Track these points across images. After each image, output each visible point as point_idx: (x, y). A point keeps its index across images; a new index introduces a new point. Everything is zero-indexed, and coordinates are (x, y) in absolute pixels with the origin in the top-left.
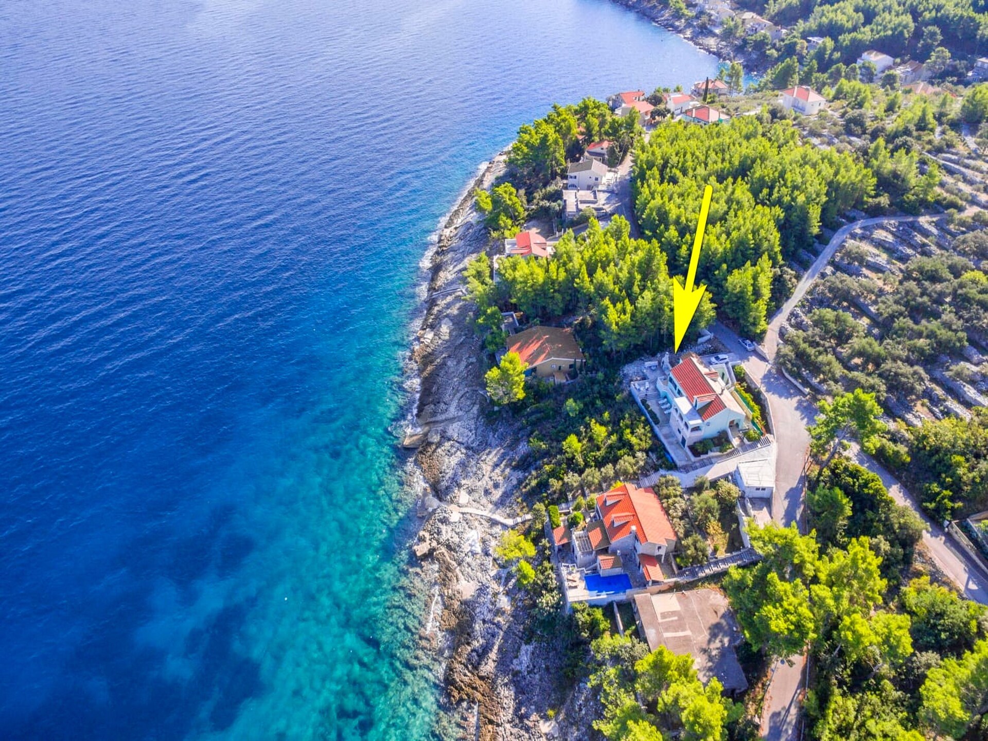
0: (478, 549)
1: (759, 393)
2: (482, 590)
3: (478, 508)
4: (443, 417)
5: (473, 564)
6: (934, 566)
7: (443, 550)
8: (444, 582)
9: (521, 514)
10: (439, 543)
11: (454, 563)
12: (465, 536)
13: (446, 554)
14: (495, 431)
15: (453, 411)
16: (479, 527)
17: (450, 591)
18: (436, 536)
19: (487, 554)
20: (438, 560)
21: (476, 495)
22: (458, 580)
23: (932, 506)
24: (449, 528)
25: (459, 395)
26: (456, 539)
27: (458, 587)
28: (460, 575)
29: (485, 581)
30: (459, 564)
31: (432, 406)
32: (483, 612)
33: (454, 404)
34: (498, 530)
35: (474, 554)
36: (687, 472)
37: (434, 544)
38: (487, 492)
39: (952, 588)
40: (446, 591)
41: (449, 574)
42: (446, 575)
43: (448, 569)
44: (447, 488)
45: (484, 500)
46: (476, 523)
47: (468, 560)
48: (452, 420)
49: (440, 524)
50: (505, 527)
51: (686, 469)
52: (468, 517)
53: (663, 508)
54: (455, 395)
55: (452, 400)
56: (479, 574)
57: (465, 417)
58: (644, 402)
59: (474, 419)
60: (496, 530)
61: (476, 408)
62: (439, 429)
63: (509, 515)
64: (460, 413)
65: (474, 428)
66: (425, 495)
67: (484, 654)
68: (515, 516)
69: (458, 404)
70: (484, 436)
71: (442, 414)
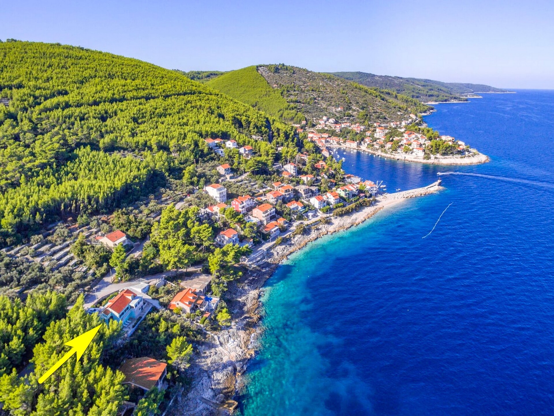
0: (231, 340)
1: (99, 300)
2: (238, 329)
4: (209, 407)
5: (236, 338)
7: (243, 348)
9: (210, 336)
11: (242, 343)
12: (233, 347)
15: (201, 406)
17: (247, 336)
19: (230, 336)
21: (220, 356)
22: (244, 338)
24: (238, 352)
25: (191, 413)
26: (237, 348)
27: (244, 335)
28: (242, 339)
29: (235, 330)
30: (240, 341)
32: (241, 325)
33: (197, 410)
35: (234, 340)
39: (142, 254)
41: (245, 341)
42: (247, 341)
43: (245, 343)
44: (229, 366)
45: (218, 352)
46: (227, 348)
48: (206, 401)
49: (241, 355)
50: (219, 338)
51: (152, 304)
52: (228, 351)
55: (198, 412)
56: (236, 334)
57: (199, 397)
58: (133, 327)
59: (196, 389)
60: (221, 339)
61: (190, 395)
62: (214, 401)
63: (214, 340)
64: (199, 401)
65: (200, 383)
66: (240, 372)
67: (246, 318)
68: (213, 337)
69: (196, 408)
70: (199, 374)
71: (208, 409)
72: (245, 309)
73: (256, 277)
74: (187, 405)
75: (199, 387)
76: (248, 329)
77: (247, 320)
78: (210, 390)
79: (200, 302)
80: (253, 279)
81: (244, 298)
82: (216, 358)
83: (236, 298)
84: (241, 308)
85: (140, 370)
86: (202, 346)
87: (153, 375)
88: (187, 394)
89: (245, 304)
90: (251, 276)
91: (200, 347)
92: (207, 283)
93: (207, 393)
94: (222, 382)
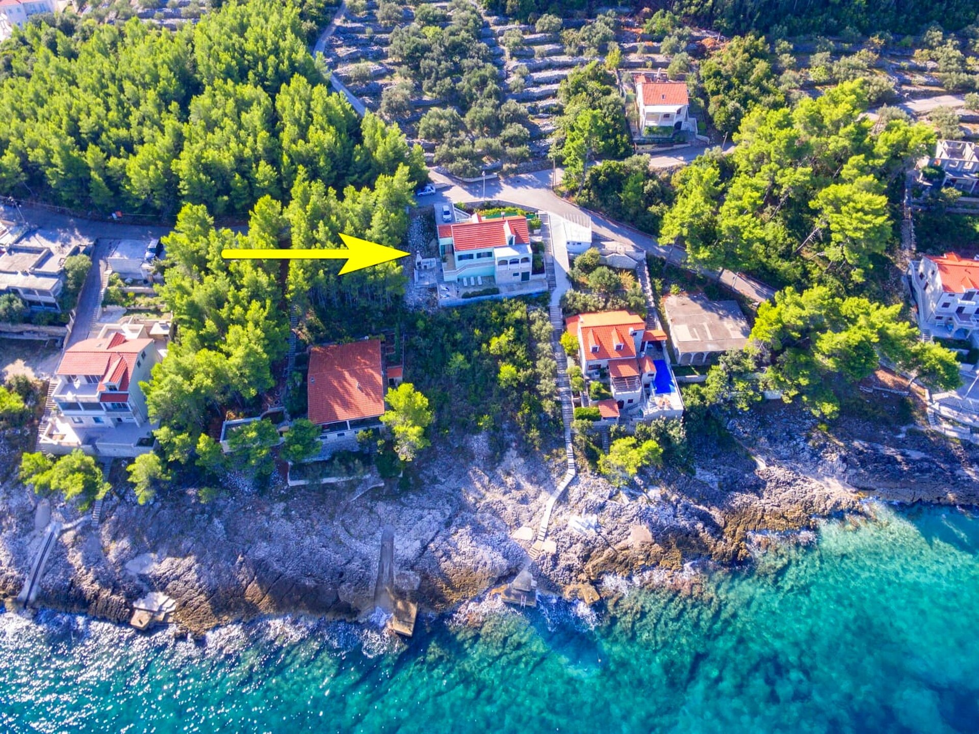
0: (593, 519)
1: (489, 203)
2: (643, 516)
3: (542, 515)
4: (375, 565)
5: (610, 526)
6: (665, 169)
7: (589, 566)
8: (628, 566)
9: (564, 458)
10: (581, 571)
11: (606, 552)
12: (575, 533)
13: (594, 563)
14: (435, 480)
15: (371, 549)
16: (565, 516)
17: (641, 557)
18: (573, 574)
19: (602, 507)
20: (601, 574)
21: (525, 515)
22: (627, 548)
23: (622, 150)
24: (563, 556)
25: (343, 536)
26: (579, 547)
27: (637, 545)
28: (620, 545)
29: (634, 512)
30: (608, 545)
31: (343, 587)
32: (665, 517)
33: (357, 544)
34: (577, 490)
35: (598, 526)
36: (555, 286)
37: (583, 577)
38: (524, 500)
39: (679, 168)
40: (640, 563)
41: (620, 558)
42: (621, 563)
43: (612, 560)
44: (506, 556)
45: (533, 506)
46: (561, 519)
47: (604, 532)
48: (387, 549)
49: (558, 568)
50: (574, 481)
51: (552, 285)
52: (552, 528)
53: (595, 312)
54: (340, 543)
55: (349, 548)
56: (623, 519)
57: (388, 527)
58: (466, 296)
59: (400, 512)
60: (575, 492)
61: (382, 508)
62: (396, 571)
63: (561, 474)
64: (379, 535)
65: (418, 512)
66: (508, 593)
67: (706, 519)
68: (565, 466)
69: (360, 538)
70: (440, 496)
71: (368, 567)
72: (740, 499)
73: (908, 461)
74: (356, 517)
75: (408, 514)
76: (667, 547)
77: (700, 525)
78: (418, 544)
79: (627, 371)
80: (891, 460)
81: (778, 472)
82: (510, 509)
83: (763, 452)
84: (733, 485)
85: (347, 375)
86: (521, 455)
87: (346, 405)
88: (378, 499)
89: (757, 487)
90: (898, 445)
91: (515, 453)
92: (711, 348)
93: (408, 543)
94: (457, 559)
